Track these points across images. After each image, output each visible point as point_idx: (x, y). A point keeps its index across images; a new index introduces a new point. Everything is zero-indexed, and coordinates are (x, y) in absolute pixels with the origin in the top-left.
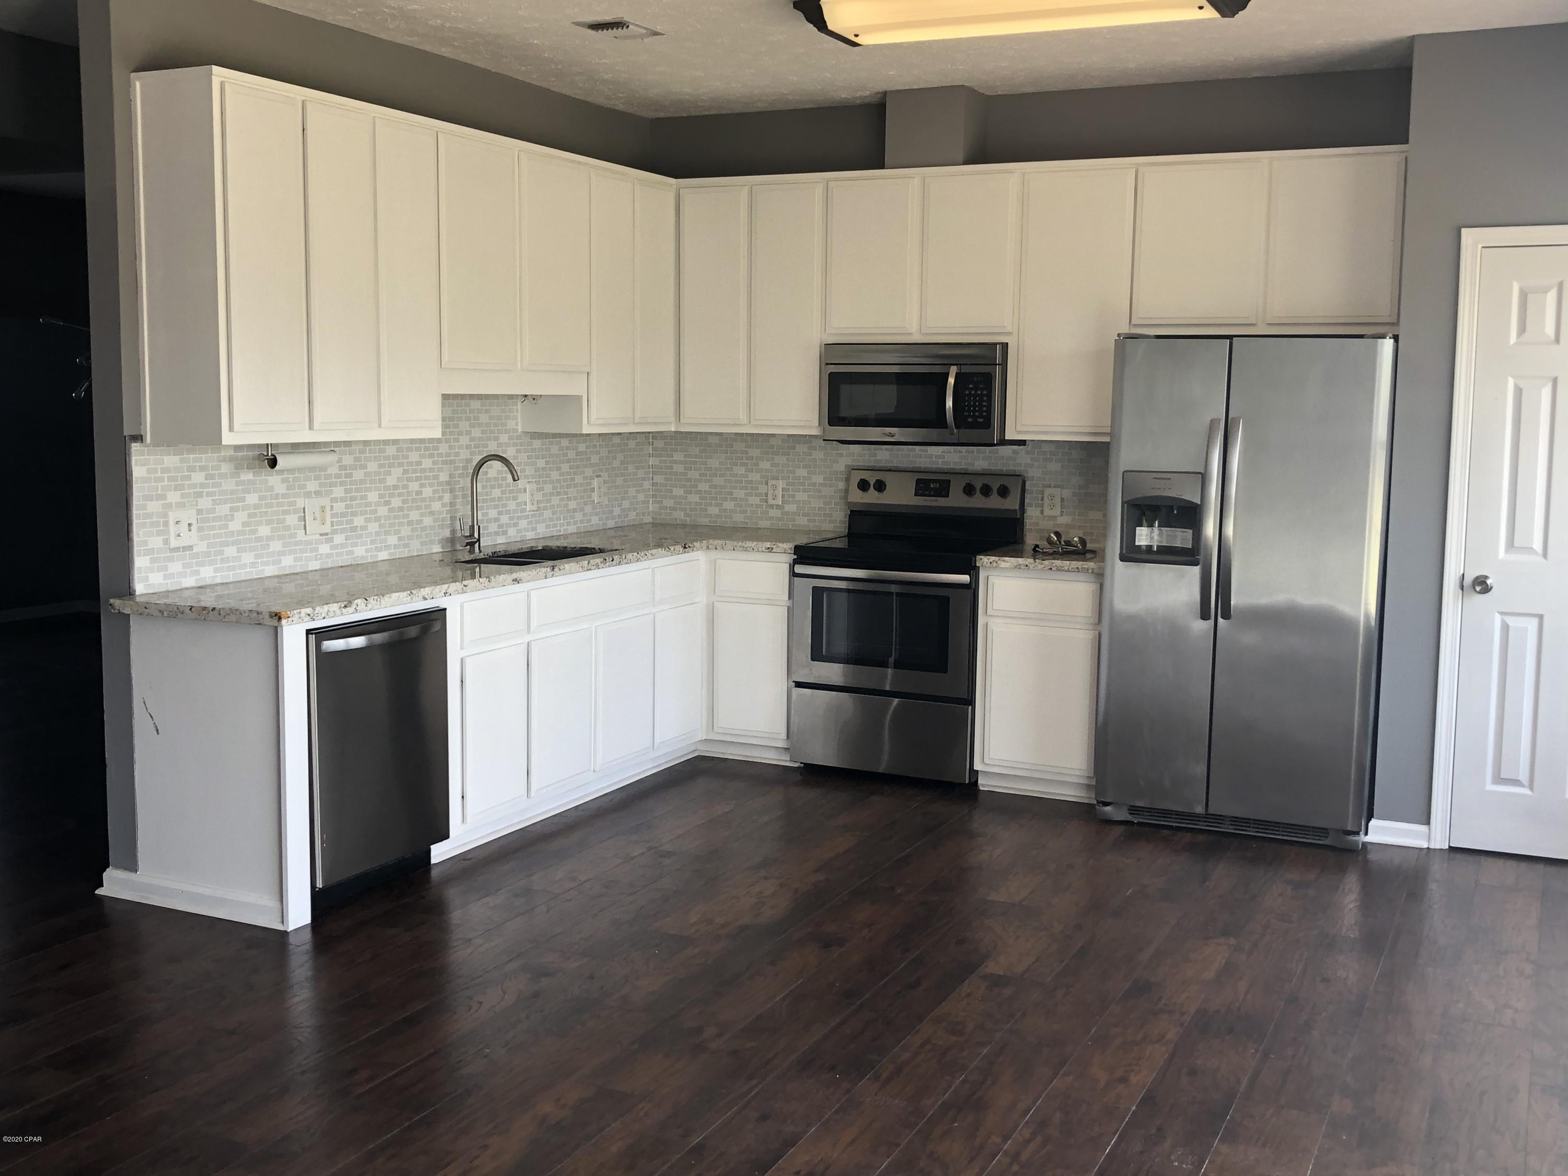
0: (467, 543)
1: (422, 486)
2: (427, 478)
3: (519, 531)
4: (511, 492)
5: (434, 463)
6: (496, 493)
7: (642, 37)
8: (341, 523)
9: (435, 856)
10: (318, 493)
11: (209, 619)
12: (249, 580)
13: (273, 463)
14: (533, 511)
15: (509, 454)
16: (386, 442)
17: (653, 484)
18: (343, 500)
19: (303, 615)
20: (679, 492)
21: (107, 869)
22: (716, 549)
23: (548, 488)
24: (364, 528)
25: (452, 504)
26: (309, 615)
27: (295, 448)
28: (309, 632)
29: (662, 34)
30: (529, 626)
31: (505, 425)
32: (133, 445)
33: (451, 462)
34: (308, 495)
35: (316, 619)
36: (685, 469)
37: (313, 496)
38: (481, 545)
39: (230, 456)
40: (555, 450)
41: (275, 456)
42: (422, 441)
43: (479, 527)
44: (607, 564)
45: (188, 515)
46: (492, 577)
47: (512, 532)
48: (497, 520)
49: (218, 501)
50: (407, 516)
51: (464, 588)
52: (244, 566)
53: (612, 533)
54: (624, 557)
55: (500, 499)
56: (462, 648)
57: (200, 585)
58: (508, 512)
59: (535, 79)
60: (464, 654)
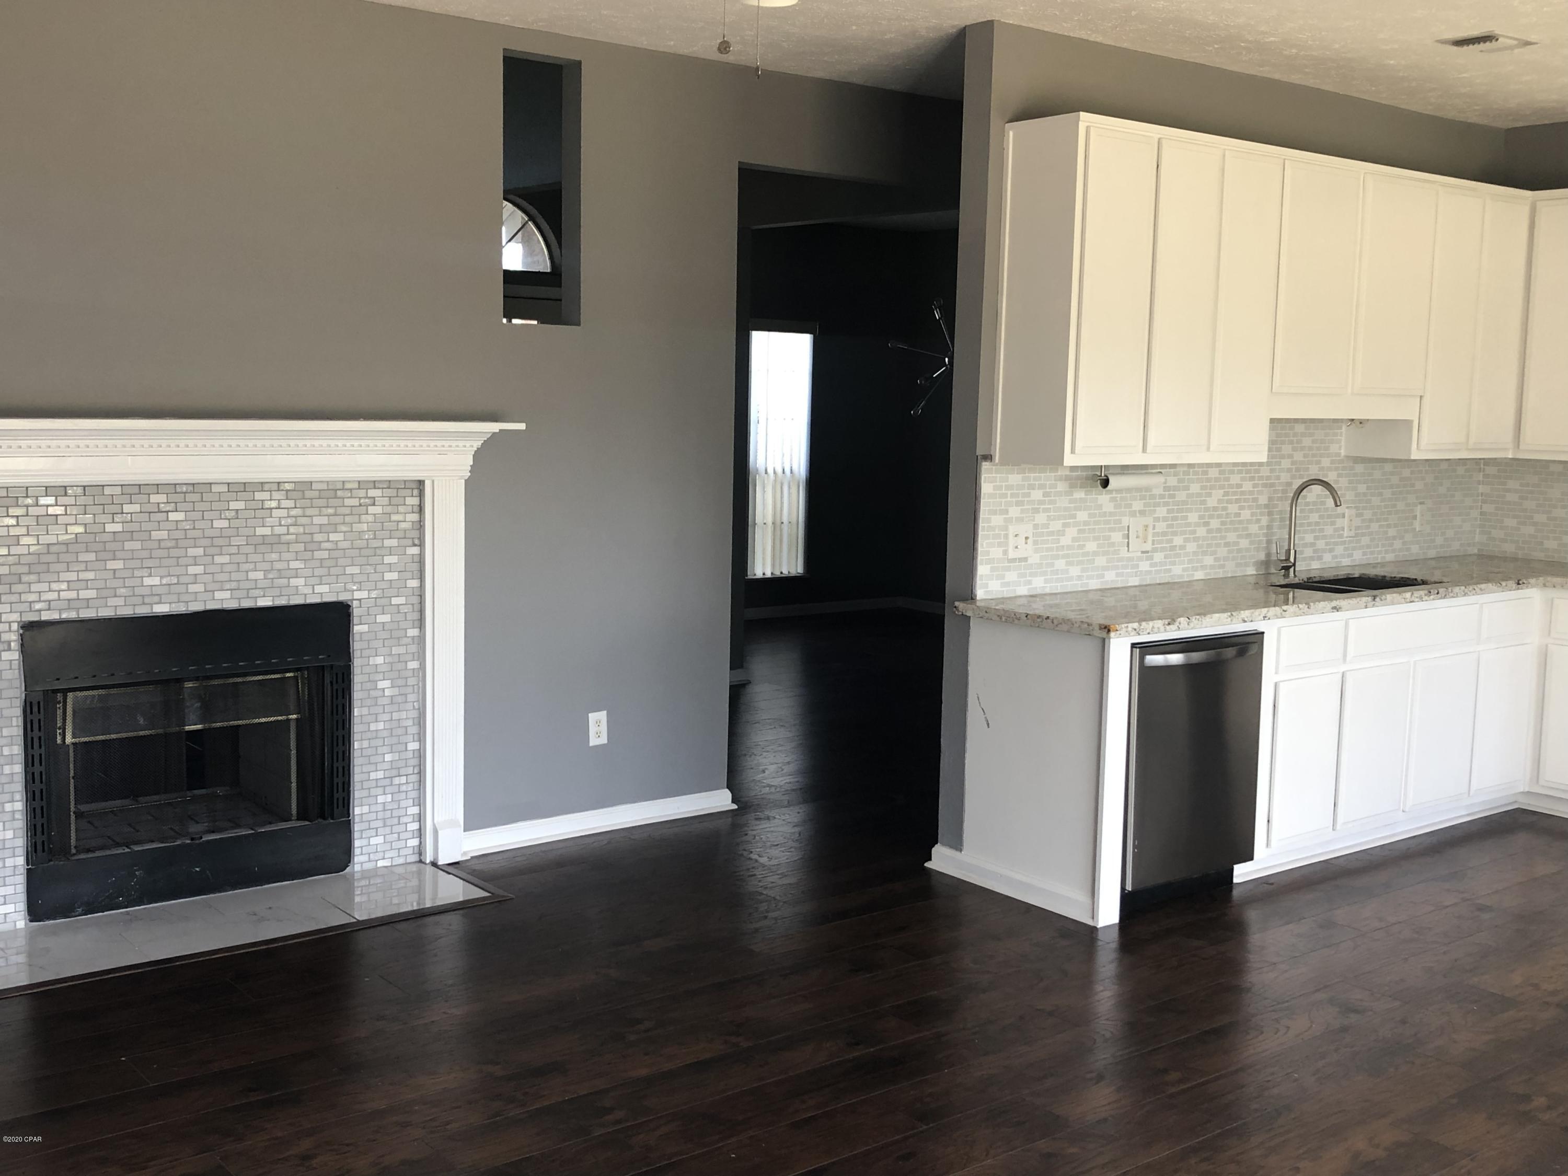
0: (1283, 567)
1: (1241, 508)
2: (1245, 500)
3: (1335, 557)
4: (1329, 516)
5: (1255, 486)
6: (1314, 517)
7: (1511, 48)
8: (1160, 542)
9: (1239, 876)
10: (1142, 513)
11: (1042, 627)
12: (1074, 592)
13: (1105, 483)
14: (1350, 537)
15: (1330, 478)
16: (1209, 465)
17: (1482, 513)
18: (1165, 519)
19: (1130, 629)
20: (1510, 522)
21: (936, 845)
22: (1554, 587)
23: (1368, 514)
24: (1182, 547)
25: (1269, 527)
26: (1135, 630)
27: (1125, 469)
28: (1134, 646)
29: (1537, 43)
30: (1345, 656)
31: (1327, 448)
32: (984, 463)
33: (1272, 485)
34: (1133, 514)
35: (1141, 633)
36: (1521, 498)
37: (1138, 515)
38: (1296, 569)
39: (1066, 475)
40: (1377, 474)
41: (1107, 476)
42: (1244, 464)
43: (1295, 551)
44: (1432, 597)
45: (1026, 529)
46: (1312, 604)
47: (1327, 558)
48: (1313, 545)
49: (1052, 517)
50: (1224, 537)
51: (1284, 613)
52: (1071, 579)
53: (1433, 563)
54: (1450, 590)
55: (1317, 524)
56: (1276, 673)
57: (1031, 594)
58: (1324, 537)
59: (1385, 98)
60: (1277, 678)
